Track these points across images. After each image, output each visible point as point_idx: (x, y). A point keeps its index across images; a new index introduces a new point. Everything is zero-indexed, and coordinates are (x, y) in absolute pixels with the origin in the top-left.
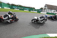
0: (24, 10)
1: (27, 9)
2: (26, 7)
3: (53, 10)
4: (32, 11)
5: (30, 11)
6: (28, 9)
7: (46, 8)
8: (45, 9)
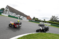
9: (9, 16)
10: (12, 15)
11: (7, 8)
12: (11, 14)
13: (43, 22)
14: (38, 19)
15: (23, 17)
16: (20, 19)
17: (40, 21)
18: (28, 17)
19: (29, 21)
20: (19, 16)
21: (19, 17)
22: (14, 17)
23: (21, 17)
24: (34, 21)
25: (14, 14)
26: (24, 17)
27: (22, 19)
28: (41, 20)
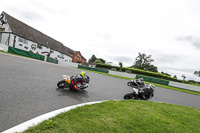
7: (7, 27)
10: (22, 48)
11: (4, 23)
12: (17, 43)
13: (118, 69)
14: (104, 62)
15: (60, 54)
16: (50, 60)
17: (110, 67)
18: (75, 56)
19: (79, 67)
20: (48, 50)
21: (45, 55)
22: (29, 54)
23: (55, 55)
24: (94, 67)
25: (29, 45)
26: (65, 56)
27: (57, 62)
28: (113, 65)
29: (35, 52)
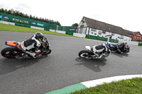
0: (32, 27)
1: (38, 24)
2: (37, 20)
3: (98, 31)
4: (54, 31)
5: (47, 29)
6: (42, 25)
7: (85, 24)
8: (82, 27)
9: (88, 37)
10: (93, 35)
11: (84, 22)
12: (91, 32)
15: (120, 36)
19: (139, 45)
20: (110, 34)
21: (108, 37)
22: (97, 38)
23: (115, 37)
26: (124, 37)
29: (101, 36)
